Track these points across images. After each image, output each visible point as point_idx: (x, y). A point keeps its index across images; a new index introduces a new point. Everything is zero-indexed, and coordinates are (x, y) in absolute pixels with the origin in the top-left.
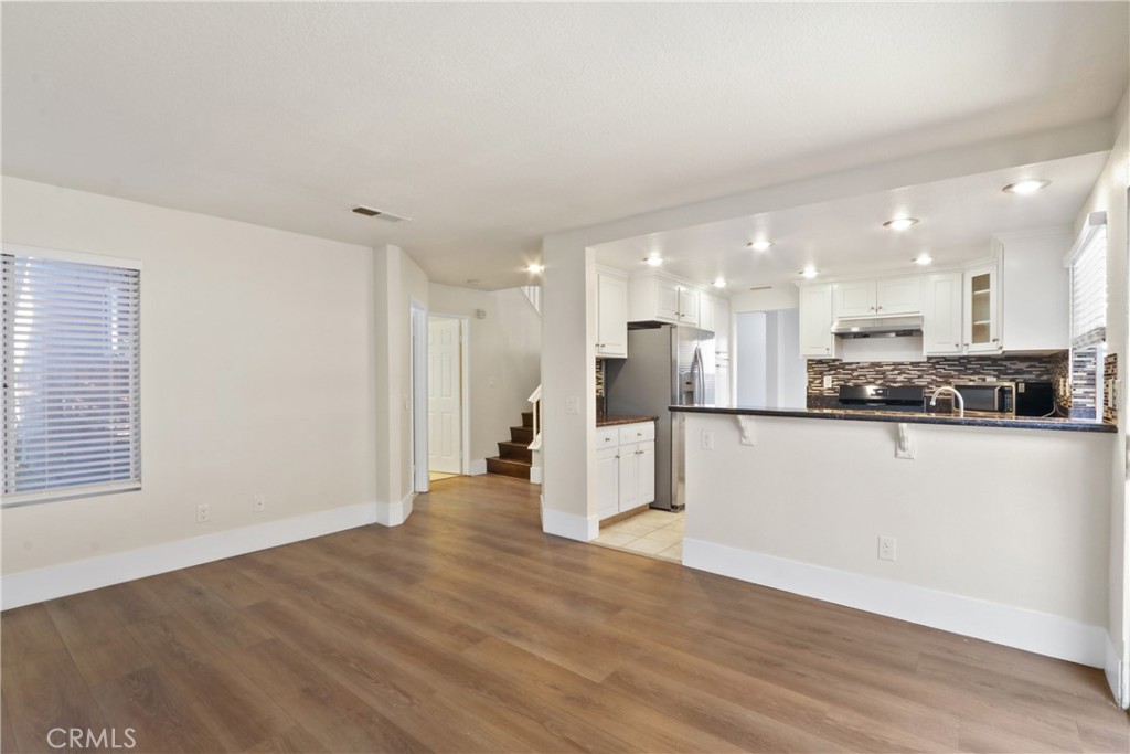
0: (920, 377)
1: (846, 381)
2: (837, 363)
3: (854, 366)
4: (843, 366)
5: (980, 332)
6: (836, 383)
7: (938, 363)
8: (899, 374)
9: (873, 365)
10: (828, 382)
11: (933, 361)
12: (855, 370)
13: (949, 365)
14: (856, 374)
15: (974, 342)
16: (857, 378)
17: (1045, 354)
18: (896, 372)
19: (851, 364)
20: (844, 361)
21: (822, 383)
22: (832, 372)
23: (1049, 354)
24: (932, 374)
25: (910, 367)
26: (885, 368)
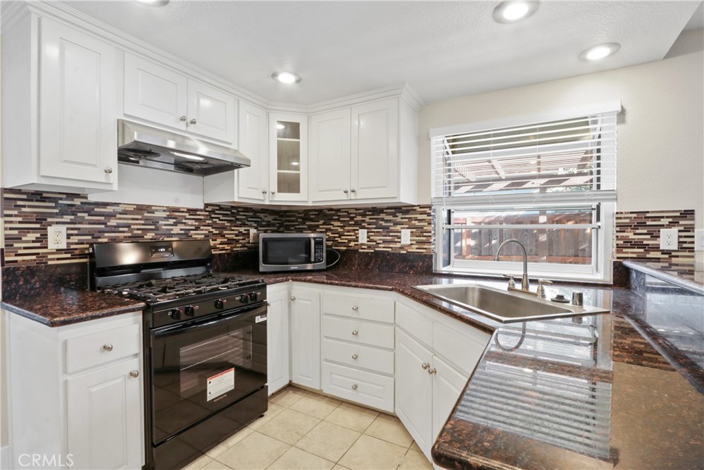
0: (197, 228)
1: (95, 234)
2: (77, 202)
3: (109, 209)
4: (90, 207)
5: (289, 184)
6: (74, 239)
7: (213, 212)
8: (175, 224)
9: (140, 209)
10: (57, 237)
11: (209, 209)
12: (111, 216)
13: (224, 215)
14: (113, 222)
15: (279, 191)
16: (115, 229)
17: (283, 209)
18: (171, 221)
19: (105, 205)
20: (92, 198)
21: (43, 239)
22: (67, 218)
23: (286, 209)
24: (208, 225)
25: (187, 215)
26: (157, 214)
